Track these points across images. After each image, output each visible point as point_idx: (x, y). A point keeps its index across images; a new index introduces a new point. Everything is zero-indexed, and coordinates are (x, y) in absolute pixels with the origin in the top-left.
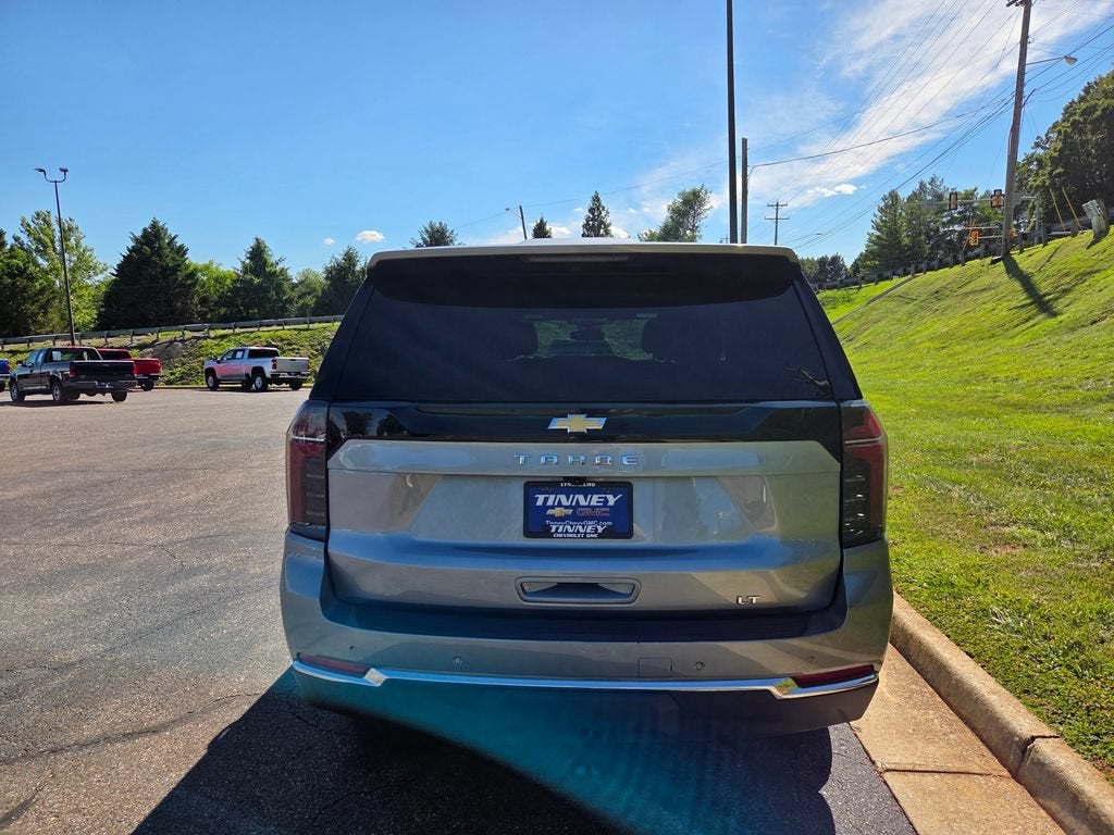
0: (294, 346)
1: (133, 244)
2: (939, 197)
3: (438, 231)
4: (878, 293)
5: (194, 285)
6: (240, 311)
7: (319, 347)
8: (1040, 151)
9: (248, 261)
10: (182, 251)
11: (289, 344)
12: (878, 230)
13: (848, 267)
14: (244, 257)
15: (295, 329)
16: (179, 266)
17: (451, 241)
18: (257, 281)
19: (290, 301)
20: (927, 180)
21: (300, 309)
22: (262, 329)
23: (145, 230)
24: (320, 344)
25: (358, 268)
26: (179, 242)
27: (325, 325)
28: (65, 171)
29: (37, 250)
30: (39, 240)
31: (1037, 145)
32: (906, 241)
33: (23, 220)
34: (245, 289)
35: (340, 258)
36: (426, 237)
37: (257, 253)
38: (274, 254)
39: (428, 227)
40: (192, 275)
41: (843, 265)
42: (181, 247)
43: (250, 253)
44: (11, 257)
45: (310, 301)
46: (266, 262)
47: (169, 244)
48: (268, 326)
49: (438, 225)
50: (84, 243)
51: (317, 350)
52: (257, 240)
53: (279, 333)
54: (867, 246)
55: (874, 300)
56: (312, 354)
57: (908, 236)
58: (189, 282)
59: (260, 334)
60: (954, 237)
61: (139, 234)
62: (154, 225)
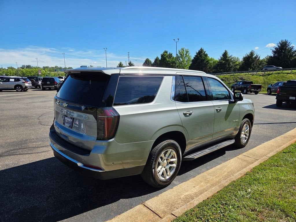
0: (229, 80)
1: (196, 54)
3: (284, 43)
5: (208, 64)
6: (218, 70)
7: (235, 80)
9: (222, 57)
10: (206, 55)
11: (227, 79)
14: (221, 56)
15: (230, 75)
16: (205, 59)
17: (289, 46)
18: (223, 62)
19: (232, 67)
21: (234, 69)
22: (221, 75)
23: (199, 51)
24: (236, 79)
25: (254, 57)
26: (206, 53)
27: (238, 74)
28: (178, 39)
29: (181, 57)
30: (181, 55)
33: (179, 50)
34: (220, 64)
35: (249, 54)
36: (279, 45)
37: (225, 55)
38: (229, 54)
39: (280, 42)
40: (208, 61)
42: (207, 54)
43: (223, 54)
44: (173, 59)
45: (238, 67)
46: (227, 57)
47: (204, 54)
48: (223, 74)
49: (284, 41)
50: (190, 55)
51: (235, 81)
52: (225, 51)
53: (225, 76)
56: (233, 82)
58: (207, 63)
59: (221, 76)
61: (198, 52)
62: (201, 49)
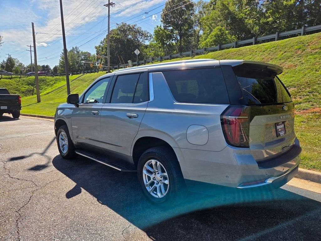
2: (78, 52)
4: (74, 78)
8: (101, 45)
12: (63, 59)
13: (52, 69)
20: (74, 47)
31: (101, 43)
32: (71, 64)
41: (50, 69)
54: (59, 63)
55: (73, 80)
57: (71, 62)
60: (83, 64)
